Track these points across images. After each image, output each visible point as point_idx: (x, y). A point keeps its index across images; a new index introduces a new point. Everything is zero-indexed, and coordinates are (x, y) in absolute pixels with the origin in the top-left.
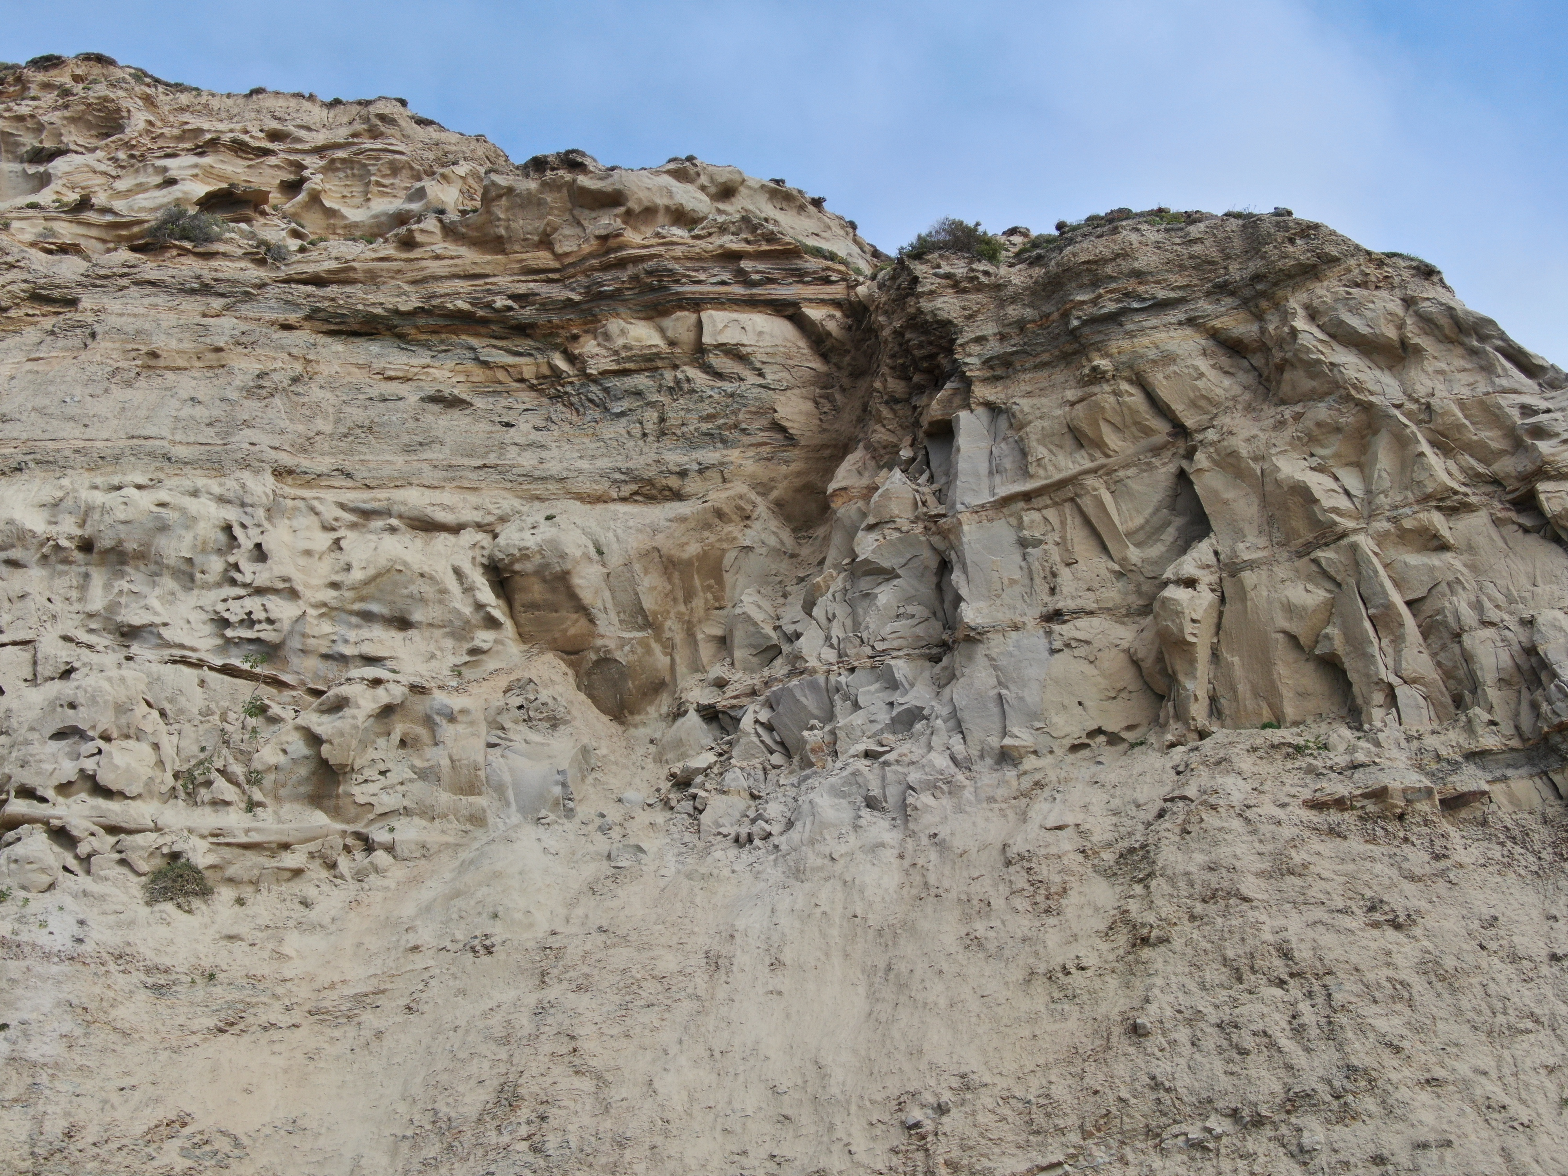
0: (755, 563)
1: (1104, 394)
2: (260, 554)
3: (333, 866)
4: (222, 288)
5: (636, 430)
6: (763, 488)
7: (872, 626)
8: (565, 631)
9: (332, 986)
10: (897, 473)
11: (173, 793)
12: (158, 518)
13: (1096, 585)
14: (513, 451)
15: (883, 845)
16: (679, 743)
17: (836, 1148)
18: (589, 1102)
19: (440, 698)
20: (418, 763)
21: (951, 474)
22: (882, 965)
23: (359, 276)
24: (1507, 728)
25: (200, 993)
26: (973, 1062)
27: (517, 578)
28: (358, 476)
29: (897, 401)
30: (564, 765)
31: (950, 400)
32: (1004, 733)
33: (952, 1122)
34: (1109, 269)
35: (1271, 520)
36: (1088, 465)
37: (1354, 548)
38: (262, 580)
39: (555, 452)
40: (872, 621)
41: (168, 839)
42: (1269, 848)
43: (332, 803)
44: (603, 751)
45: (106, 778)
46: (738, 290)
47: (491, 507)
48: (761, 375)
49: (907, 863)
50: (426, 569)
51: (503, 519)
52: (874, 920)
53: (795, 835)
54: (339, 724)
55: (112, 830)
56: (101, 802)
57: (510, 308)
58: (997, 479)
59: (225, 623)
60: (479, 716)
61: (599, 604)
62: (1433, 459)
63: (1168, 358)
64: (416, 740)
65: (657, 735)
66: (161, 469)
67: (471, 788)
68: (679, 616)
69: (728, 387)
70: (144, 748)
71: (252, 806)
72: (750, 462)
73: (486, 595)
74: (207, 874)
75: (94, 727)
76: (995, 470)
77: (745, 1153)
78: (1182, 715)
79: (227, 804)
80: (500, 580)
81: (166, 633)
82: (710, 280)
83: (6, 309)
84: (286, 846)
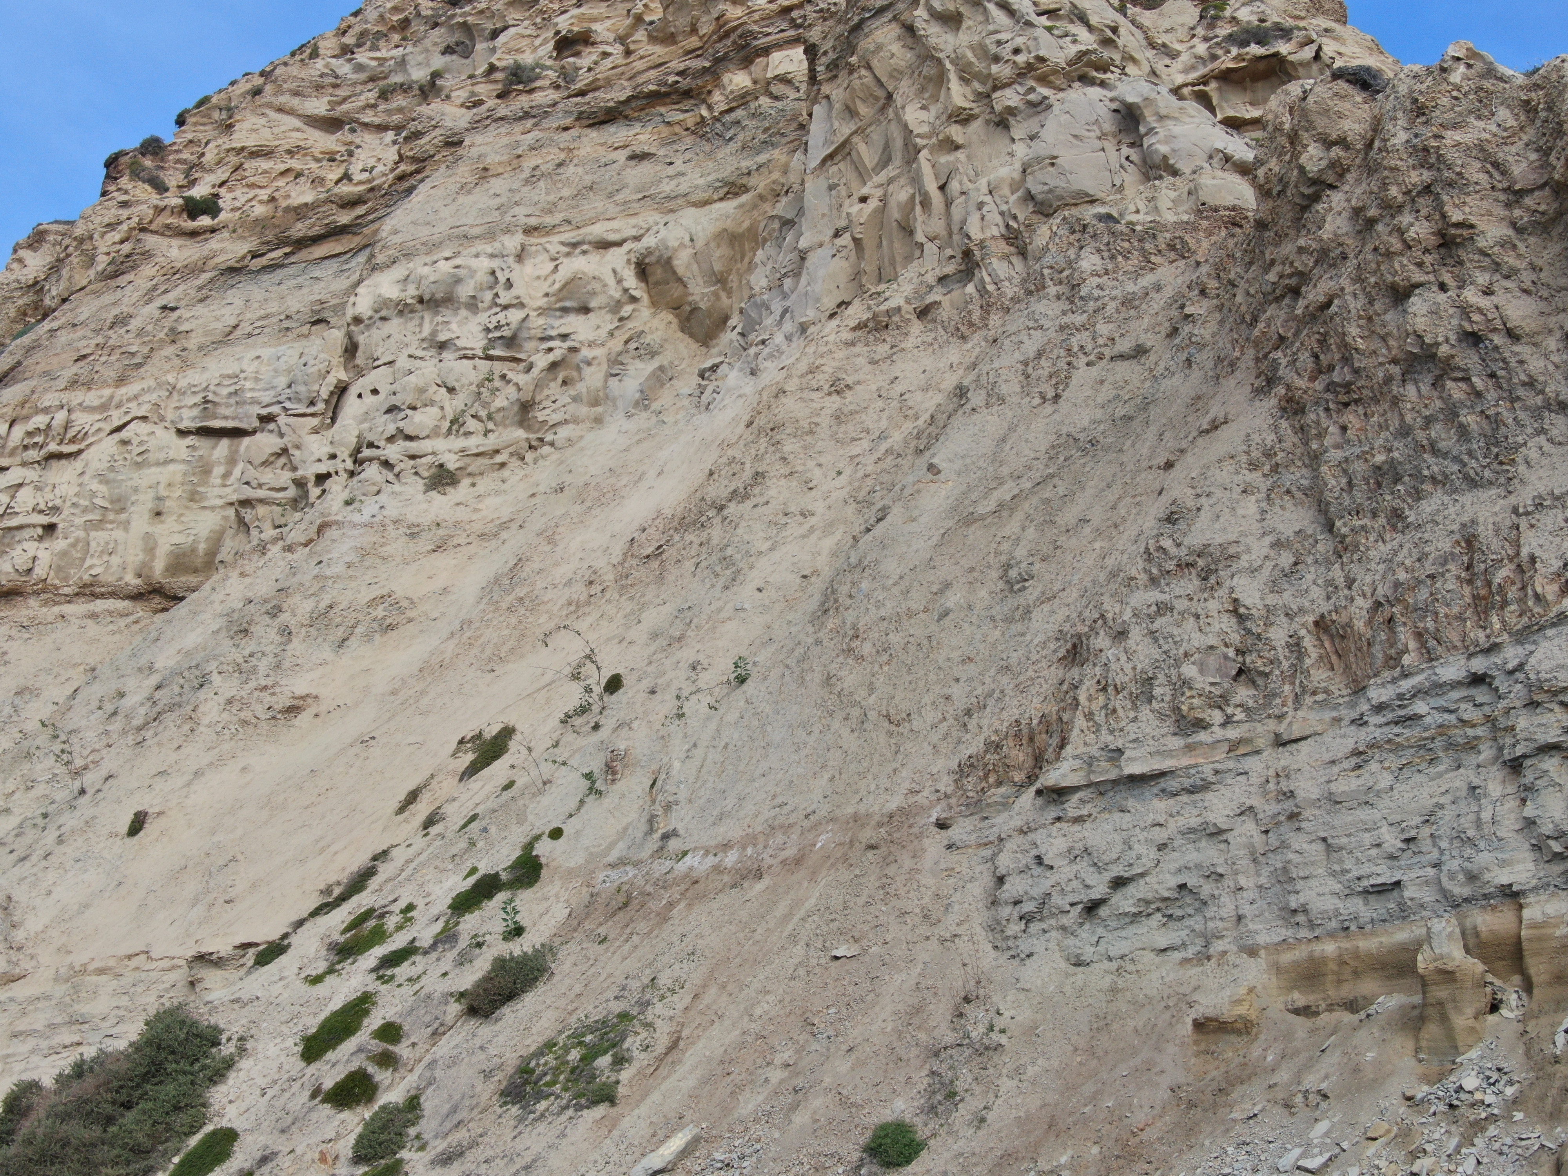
1: (856, 80)
2: (509, 284)
3: (522, 458)
4: (533, 112)
5: (734, 149)
8: (673, 296)
9: (493, 521)
11: (449, 432)
12: (454, 275)
14: (665, 182)
19: (584, 353)
20: (572, 393)
23: (601, 83)
25: (431, 534)
27: (648, 268)
28: (574, 221)
30: (643, 380)
32: (805, 314)
36: (854, 128)
38: (507, 300)
39: (689, 176)
41: (439, 457)
43: (527, 423)
44: (682, 366)
45: (409, 431)
46: (789, 33)
47: (642, 224)
50: (597, 274)
51: (647, 230)
54: (529, 378)
55: (413, 457)
56: (408, 444)
57: (677, 82)
59: (488, 330)
60: (605, 359)
61: (690, 275)
63: (880, 47)
64: (572, 379)
66: (462, 245)
67: (597, 402)
68: (738, 270)
69: (779, 104)
70: (435, 410)
71: (487, 432)
73: (631, 281)
74: (456, 473)
75: (405, 404)
76: (825, 142)
79: (472, 433)
80: (642, 270)
81: (458, 343)
82: (775, 32)
83: (433, 156)
84: (497, 452)
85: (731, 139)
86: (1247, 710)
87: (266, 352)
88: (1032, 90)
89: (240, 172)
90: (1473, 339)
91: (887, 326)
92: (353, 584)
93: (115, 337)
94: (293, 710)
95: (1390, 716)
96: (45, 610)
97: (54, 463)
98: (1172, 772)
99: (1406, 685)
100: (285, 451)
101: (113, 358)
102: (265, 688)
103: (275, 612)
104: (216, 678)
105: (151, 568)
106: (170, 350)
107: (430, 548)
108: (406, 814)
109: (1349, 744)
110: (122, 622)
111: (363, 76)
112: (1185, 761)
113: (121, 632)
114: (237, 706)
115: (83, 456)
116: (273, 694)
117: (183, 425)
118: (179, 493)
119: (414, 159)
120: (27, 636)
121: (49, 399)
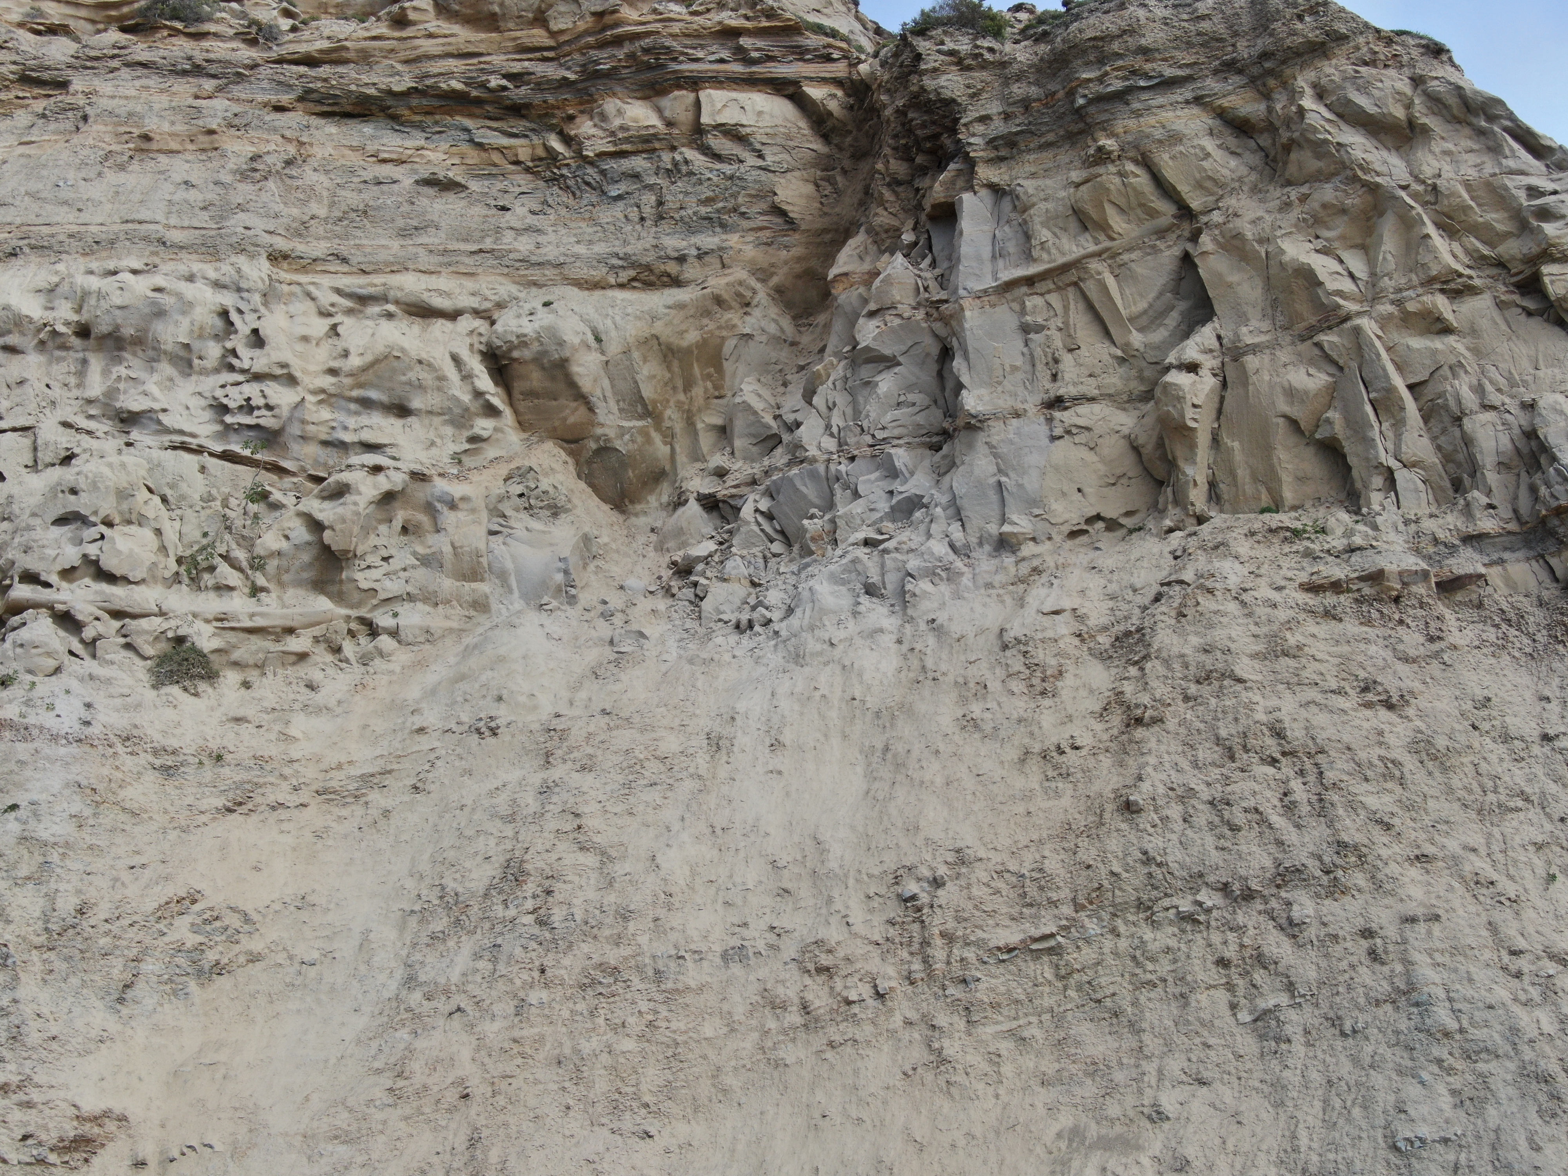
0: (755, 351)
1: (1109, 175)
2: (257, 339)
3: (338, 650)
4: (213, 69)
5: (634, 214)
6: (762, 274)
7: (873, 415)
8: (565, 419)
9: (339, 767)
10: (899, 258)
11: (176, 578)
12: (154, 303)
13: (1097, 371)
14: (509, 236)
15: (881, 631)
16: (680, 532)
17: (835, 920)
18: (594, 876)
19: (441, 485)
20: (420, 549)
21: (953, 259)
22: (879, 746)
23: (351, 55)
24: (1505, 511)
25: (208, 773)
26: (968, 838)
27: (516, 365)
28: (354, 260)
29: (899, 183)
30: (566, 553)
31: (953, 182)
32: (1003, 520)
33: (948, 895)
34: (1116, 46)
35: (1275, 304)
36: (1092, 248)
37: (1357, 331)
38: (259, 366)
39: (551, 237)
40: (872, 409)
41: (173, 623)
42: (1265, 630)
43: (335, 588)
44: (604, 539)
45: (109, 563)
46: (737, 68)
47: (488, 293)
48: (761, 156)
49: (905, 648)
50: (424, 356)
51: (500, 306)
52: (872, 702)
53: (795, 621)
54: (340, 510)
55: (117, 614)
56: (104, 587)
57: (504, 88)
58: (1001, 263)
59: (224, 409)
60: (480, 504)
61: (598, 393)
62: (1439, 241)
63: (1175, 138)
64: (418, 526)
65: (658, 524)
66: (155, 253)
67: (473, 574)
68: (679, 405)
70: (147, 534)
71: (255, 591)
72: (750, 247)
73: (485, 382)
74: (212, 657)
75: (95, 513)
76: (997, 255)
77: (745, 924)
78: (1180, 501)
79: (231, 589)
80: (501, 367)
81: (166, 419)
82: (708, 59)
84: (290, 631)
85: (619, 197)
91: (1400, 599)
94: (79, 1146)
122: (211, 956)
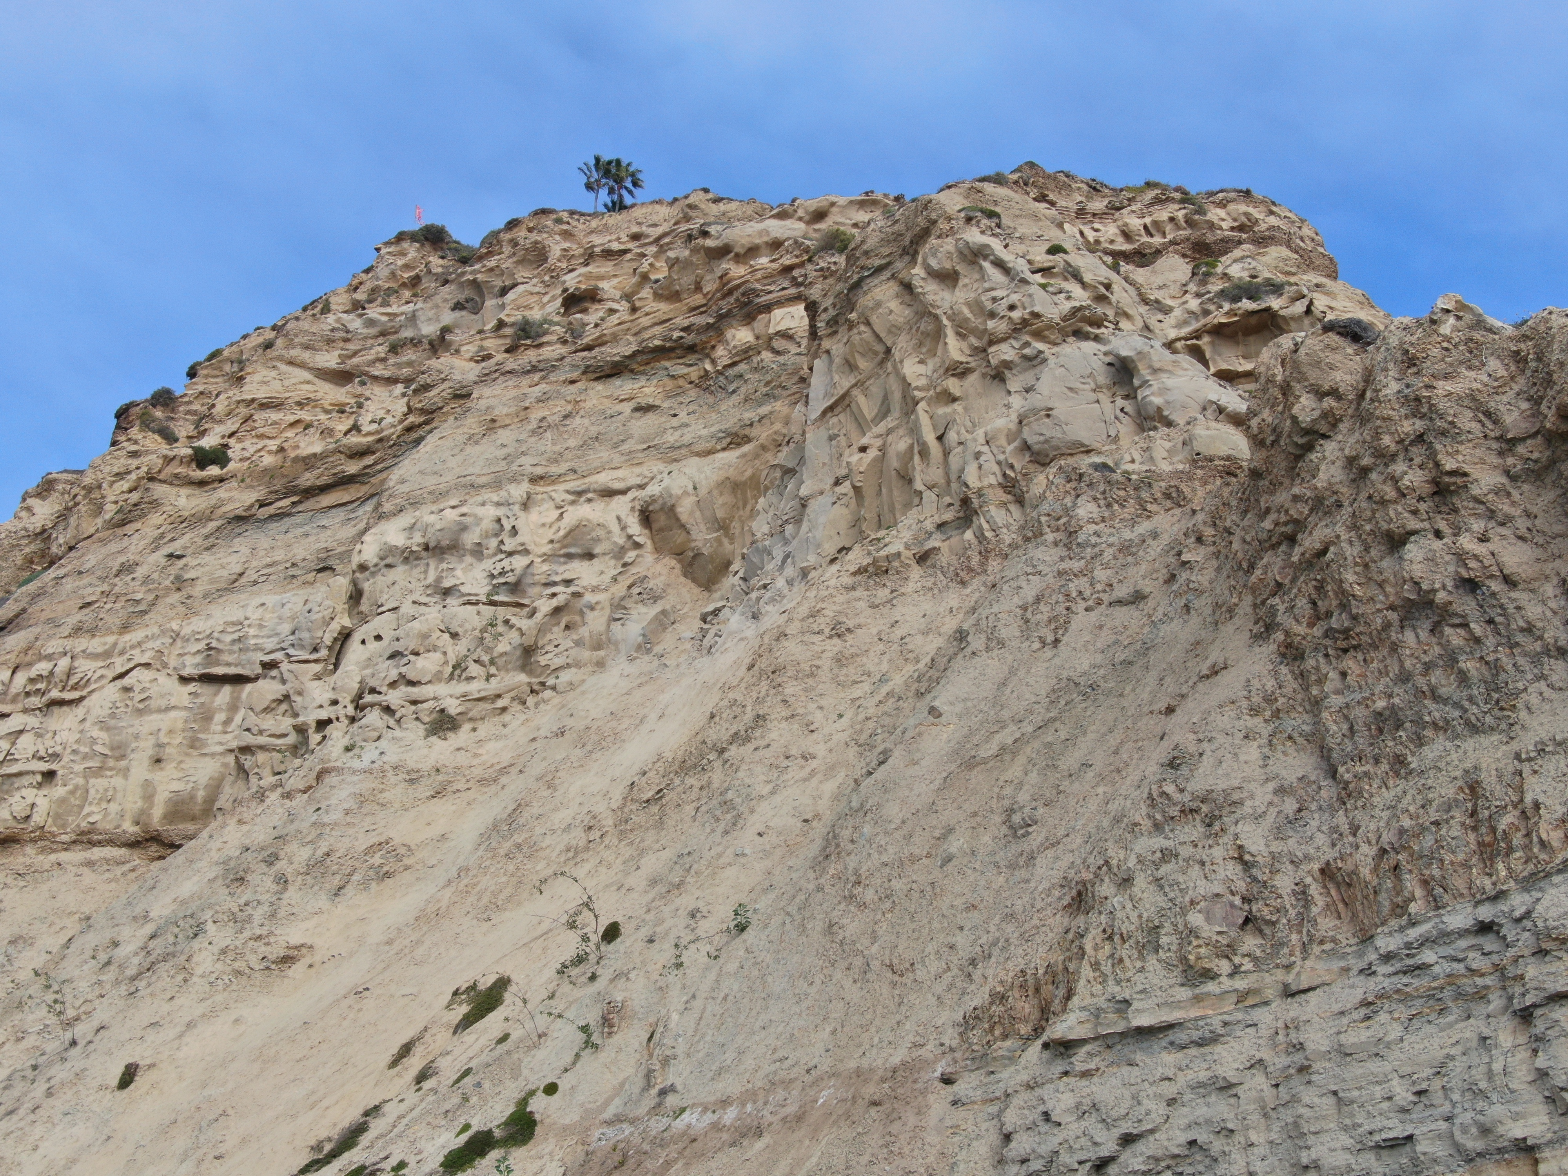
1: (855, 335)
2: (514, 531)
3: (524, 702)
4: (542, 366)
5: (736, 401)
8: (675, 542)
9: (492, 766)
11: (451, 676)
12: (460, 523)
14: (670, 433)
19: (588, 598)
20: (574, 637)
23: (607, 338)
25: (431, 779)
27: (652, 515)
28: (580, 471)
30: (645, 624)
32: (806, 560)
35: (901, 403)
36: (853, 381)
38: (512, 547)
39: (692, 427)
41: (441, 703)
43: (528, 668)
44: (685, 611)
45: (411, 676)
46: (791, 291)
47: (646, 473)
50: (601, 521)
51: (651, 479)
54: (532, 623)
55: (414, 702)
56: (410, 689)
57: (682, 338)
58: (826, 399)
59: (492, 576)
60: (609, 604)
61: (693, 521)
63: (879, 304)
64: (575, 624)
66: (468, 493)
67: (599, 646)
68: (740, 518)
69: (781, 359)
70: (438, 656)
71: (489, 677)
73: (635, 528)
74: (458, 718)
75: (408, 649)
76: (825, 394)
79: (475, 678)
80: (646, 517)
81: (463, 589)
82: (776, 289)
83: (441, 408)
84: (499, 696)
85: (734, 392)
86: (1255, 959)
87: (271, 600)
88: (1027, 344)
89: (250, 422)
90: (1470, 585)
91: (887, 571)
92: (351, 831)
93: (120, 585)
94: (287, 960)
95: (1398, 966)
96: (41, 857)
97: (56, 710)
98: (1180, 1024)
99: (1413, 933)
100: (287, 697)
101: (118, 605)
102: (260, 937)
103: (271, 860)
104: (210, 927)
105: (149, 815)
106: (175, 598)
107: (428, 794)
108: (399, 1067)
109: (1358, 995)
110: (119, 871)
111: (373, 331)
112: (1193, 1013)
113: (116, 880)
114: (231, 955)
115: (85, 702)
116: (268, 944)
117: (185, 673)
118: (179, 740)
119: (423, 411)
120: (23, 883)
121: (53, 646)
122: (385, 869)
